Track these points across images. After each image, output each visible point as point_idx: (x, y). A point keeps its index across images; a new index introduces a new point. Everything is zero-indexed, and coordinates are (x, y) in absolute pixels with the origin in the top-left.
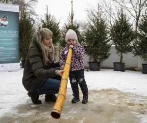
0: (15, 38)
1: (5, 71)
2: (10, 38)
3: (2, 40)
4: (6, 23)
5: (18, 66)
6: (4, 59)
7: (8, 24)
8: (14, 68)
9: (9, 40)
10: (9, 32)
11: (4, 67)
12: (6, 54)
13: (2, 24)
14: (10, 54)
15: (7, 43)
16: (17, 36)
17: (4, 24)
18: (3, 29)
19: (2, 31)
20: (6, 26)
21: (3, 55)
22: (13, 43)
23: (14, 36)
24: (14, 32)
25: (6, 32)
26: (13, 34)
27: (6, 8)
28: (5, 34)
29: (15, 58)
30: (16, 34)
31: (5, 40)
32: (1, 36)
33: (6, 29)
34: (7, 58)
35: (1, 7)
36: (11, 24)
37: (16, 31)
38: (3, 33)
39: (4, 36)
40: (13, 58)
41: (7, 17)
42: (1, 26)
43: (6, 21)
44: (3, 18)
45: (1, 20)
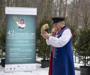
0: (31, 39)
1: (21, 71)
2: (26, 40)
3: (19, 41)
4: (23, 26)
5: (34, 67)
6: (21, 60)
7: (25, 27)
8: (30, 69)
9: (26, 41)
10: (26, 34)
11: (20, 67)
12: (22, 55)
13: (20, 27)
14: (26, 55)
15: (24, 45)
16: (34, 38)
17: (21, 27)
18: (20, 32)
20: (23, 28)
21: (19, 56)
22: (29, 45)
23: (31, 38)
24: (30, 34)
25: (23, 34)
26: (30, 36)
27: (23, 11)
28: (22, 36)
29: (31, 59)
30: (32, 36)
31: (22, 41)
32: (19, 38)
33: (23, 31)
34: (24, 59)
35: (19, 11)
36: (28, 27)
37: (33, 33)
38: (20, 35)
39: (21, 38)
40: (29, 59)
41: (24, 20)
42: (19, 28)
43: (23, 24)
44: (21, 21)
45: (19, 23)
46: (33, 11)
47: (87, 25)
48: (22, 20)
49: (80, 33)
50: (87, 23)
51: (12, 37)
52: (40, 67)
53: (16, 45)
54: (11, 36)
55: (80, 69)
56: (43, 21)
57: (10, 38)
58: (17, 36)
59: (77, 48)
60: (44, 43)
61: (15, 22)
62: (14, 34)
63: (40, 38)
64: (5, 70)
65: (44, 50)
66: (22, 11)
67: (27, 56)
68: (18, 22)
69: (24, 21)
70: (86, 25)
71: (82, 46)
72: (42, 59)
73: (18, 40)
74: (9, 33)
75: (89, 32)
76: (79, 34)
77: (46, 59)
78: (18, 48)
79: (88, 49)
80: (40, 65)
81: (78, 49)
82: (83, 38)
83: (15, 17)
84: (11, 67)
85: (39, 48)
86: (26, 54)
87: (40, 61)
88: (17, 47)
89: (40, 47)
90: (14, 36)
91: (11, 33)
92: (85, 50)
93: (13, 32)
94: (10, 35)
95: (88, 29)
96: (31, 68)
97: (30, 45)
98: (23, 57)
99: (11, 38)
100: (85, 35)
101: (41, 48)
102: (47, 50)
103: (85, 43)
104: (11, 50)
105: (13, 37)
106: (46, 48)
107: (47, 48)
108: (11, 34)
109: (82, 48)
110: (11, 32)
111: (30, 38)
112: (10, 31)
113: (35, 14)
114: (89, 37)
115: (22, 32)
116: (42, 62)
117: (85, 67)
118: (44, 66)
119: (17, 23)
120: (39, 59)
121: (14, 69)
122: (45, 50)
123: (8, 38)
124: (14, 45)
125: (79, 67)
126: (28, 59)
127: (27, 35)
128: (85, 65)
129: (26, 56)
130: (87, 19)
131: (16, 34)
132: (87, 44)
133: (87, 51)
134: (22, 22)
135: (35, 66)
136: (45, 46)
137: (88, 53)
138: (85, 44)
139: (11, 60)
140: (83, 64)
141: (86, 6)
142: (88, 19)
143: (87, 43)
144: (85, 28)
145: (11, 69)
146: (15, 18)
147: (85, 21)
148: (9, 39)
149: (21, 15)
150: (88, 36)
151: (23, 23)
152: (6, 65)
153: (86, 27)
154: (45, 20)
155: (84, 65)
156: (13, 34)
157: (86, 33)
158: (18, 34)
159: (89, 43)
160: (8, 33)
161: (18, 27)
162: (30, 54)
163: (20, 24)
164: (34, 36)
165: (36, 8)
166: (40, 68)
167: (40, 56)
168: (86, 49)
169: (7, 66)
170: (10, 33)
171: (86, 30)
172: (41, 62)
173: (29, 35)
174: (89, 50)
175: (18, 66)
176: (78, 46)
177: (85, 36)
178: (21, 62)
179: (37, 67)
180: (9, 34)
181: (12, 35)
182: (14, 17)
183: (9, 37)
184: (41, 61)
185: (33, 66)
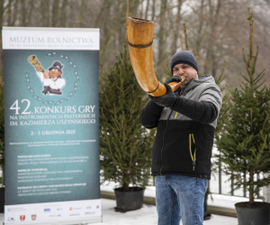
0: (84, 125)
2: (69, 127)
3: (47, 133)
4: (59, 84)
5: (94, 209)
6: (53, 188)
7: (64, 88)
8: (82, 217)
9: (68, 132)
10: (69, 109)
12: (58, 175)
13: (48, 89)
14: (69, 175)
15: (61, 143)
16: (93, 121)
17: (53, 87)
18: (49, 103)
19: (48, 109)
20: (58, 92)
21: (49, 176)
22: (78, 142)
23: (85, 122)
24: (82, 109)
25: (59, 109)
26: (79, 116)
27: (58, 40)
28: (55, 117)
29: (85, 184)
30: (88, 116)
31: (57, 132)
32: (46, 122)
33: (60, 101)
34: (62, 185)
35: (46, 40)
36: (75, 87)
37: (89, 105)
38: (50, 112)
39: (53, 122)
40: (80, 184)
41: (61, 67)
42: (45, 92)
43: (59, 79)
44: (50, 69)
45: (45, 77)
46: (89, 39)
47: (255, 76)
48: (55, 65)
49: (233, 103)
50: (253, 73)
51: (24, 120)
52: (111, 209)
53: (36, 144)
54: (21, 117)
55: (235, 212)
56: (117, 68)
57: (19, 123)
58: (40, 115)
59: (226, 149)
60: (124, 134)
61: (34, 72)
62: (31, 109)
63: (109, 122)
64: (6, 221)
65: (124, 156)
66: (55, 40)
67: (72, 178)
68: (43, 71)
69: (59, 70)
70: (251, 79)
71: (241, 142)
72: (118, 185)
73: (43, 128)
74: (15, 107)
75: (260, 98)
76: (231, 105)
77: (131, 185)
78: (44, 153)
79: (261, 151)
80: (113, 203)
81: (229, 150)
82: (244, 116)
83: (34, 57)
84: (22, 214)
85: (109, 151)
86: (68, 172)
87: (113, 191)
88: (42, 151)
89: (113, 148)
90: (32, 117)
91: (22, 106)
92: (250, 154)
93: (26, 103)
94: (17, 113)
95: (259, 90)
96: (86, 213)
97: (81, 143)
98: (59, 179)
99: (21, 123)
100: (250, 106)
101: (114, 151)
102: (134, 157)
103: (250, 133)
104: (22, 158)
105: (27, 120)
106: (128, 150)
107: (132, 151)
108: (20, 111)
109: (242, 146)
110: (20, 105)
111: (80, 122)
112: (17, 102)
113: (96, 46)
114: (260, 113)
115: (56, 104)
116: (118, 193)
117: (252, 204)
118: (123, 207)
119: (40, 75)
120: (109, 186)
121: (34, 217)
122: (127, 156)
123: (12, 124)
124: (30, 145)
125: (234, 207)
126: (76, 187)
127: (70, 113)
128: (252, 198)
129: (68, 178)
130: (255, 60)
131: (36, 110)
132: (255, 134)
133: (258, 157)
134: (53, 73)
135: (98, 207)
136: (127, 145)
137: (260, 164)
138: (251, 136)
139: (23, 190)
140: (245, 196)
141: (249, 19)
142: (256, 58)
143: (255, 131)
144: (249, 85)
145: (23, 218)
146: (34, 62)
147: (249, 66)
148: (14, 126)
149: (51, 51)
150: (259, 110)
151: (59, 77)
152: (7, 207)
153: (251, 83)
154: (123, 64)
155: (247, 200)
156: (27, 111)
157: (252, 101)
158: (43, 110)
159: (261, 132)
160: (11, 108)
161: (43, 89)
162: (81, 171)
163: (49, 80)
164: (94, 116)
165: (98, 29)
166: (113, 212)
167: (111, 175)
168: (253, 150)
169: (9, 210)
170: (17, 108)
171: (252, 92)
172: (114, 195)
173: (78, 112)
174: (263, 154)
175: (45, 210)
176: (231, 142)
177: (251, 109)
178: (54, 195)
179: (104, 210)
180: (15, 111)
181: (23, 113)
182: (30, 58)
183: (15, 121)
184: (116, 190)
185: (90, 207)
